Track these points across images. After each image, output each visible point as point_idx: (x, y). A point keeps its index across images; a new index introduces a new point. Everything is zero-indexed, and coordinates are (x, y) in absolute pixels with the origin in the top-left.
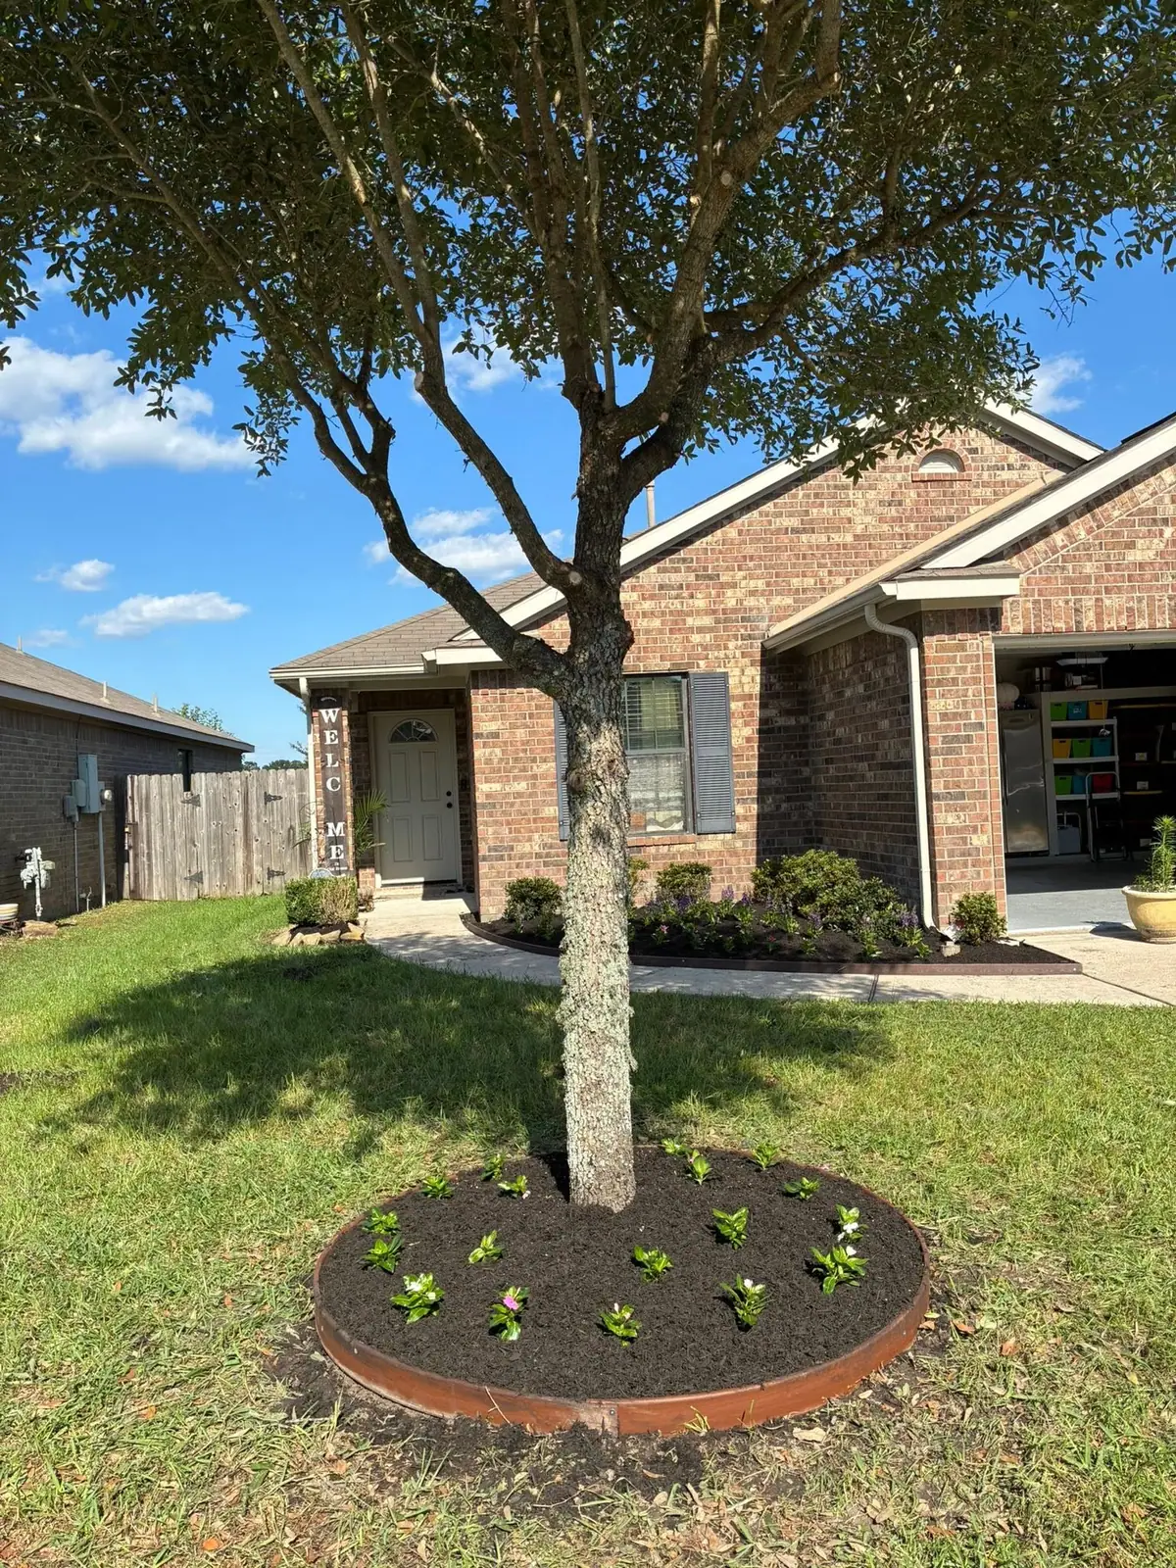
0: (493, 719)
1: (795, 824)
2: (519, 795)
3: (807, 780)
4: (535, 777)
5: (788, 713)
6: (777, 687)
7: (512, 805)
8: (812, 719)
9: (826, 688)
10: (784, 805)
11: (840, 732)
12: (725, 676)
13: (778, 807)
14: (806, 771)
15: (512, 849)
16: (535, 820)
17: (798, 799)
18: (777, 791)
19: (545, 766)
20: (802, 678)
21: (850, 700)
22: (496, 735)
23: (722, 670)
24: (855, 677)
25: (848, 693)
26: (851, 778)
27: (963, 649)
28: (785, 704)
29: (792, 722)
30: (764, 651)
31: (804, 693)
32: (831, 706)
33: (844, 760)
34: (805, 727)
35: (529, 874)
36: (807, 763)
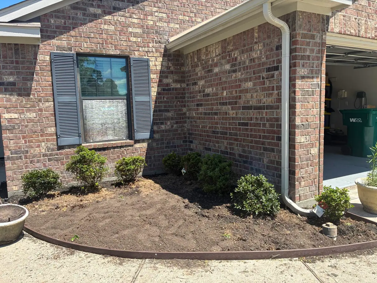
0: (11, 74)
1: (180, 134)
2: (30, 120)
3: (185, 114)
4: (41, 110)
5: (176, 81)
6: (172, 68)
7: (26, 126)
8: (187, 85)
9: (199, 69)
10: (175, 126)
11: (208, 90)
12: (147, 61)
13: (172, 126)
14: (185, 110)
15: (27, 152)
16: (42, 136)
17: (180, 122)
18: (172, 119)
19: (47, 104)
20: (182, 65)
21: (217, 74)
22: (13, 84)
23: (146, 57)
24: (223, 61)
25: (216, 70)
26: (216, 114)
27: (314, 39)
28: (176, 77)
29: (179, 86)
30: (166, 50)
31: (183, 73)
32: (201, 78)
33: (212, 104)
34: (184, 89)
35: (39, 167)
36: (185, 106)
